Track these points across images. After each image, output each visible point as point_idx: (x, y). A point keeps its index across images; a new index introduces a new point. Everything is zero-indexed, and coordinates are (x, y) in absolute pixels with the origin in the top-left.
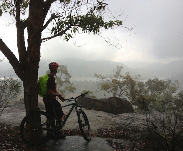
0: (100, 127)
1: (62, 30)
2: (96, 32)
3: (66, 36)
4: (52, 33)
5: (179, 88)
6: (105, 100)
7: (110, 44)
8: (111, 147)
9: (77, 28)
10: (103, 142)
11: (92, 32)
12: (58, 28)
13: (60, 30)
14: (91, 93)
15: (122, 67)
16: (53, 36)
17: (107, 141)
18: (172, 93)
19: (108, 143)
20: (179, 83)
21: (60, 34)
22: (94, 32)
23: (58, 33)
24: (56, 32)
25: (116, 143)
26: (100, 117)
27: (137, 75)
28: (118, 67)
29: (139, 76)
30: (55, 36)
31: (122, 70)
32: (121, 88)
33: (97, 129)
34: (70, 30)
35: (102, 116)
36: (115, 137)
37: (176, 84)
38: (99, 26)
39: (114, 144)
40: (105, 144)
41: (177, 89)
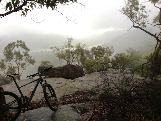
0: (63, 94)
1: (18, 6)
2: (53, 7)
3: (23, 12)
4: (6, 9)
5: (113, 52)
6: (61, 68)
7: (68, 20)
8: (76, 113)
9: (34, 3)
10: (68, 109)
11: (50, 7)
12: (13, 3)
13: (15, 5)
14: (49, 63)
15: (71, 39)
16: (8, 12)
17: (72, 107)
18: (109, 56)
19: (73, 109)
20: (113, 48)
21: (16, 10)
22: (52, 7)
23: (13, 9)
24: (11, 8)
25: (80, 107)
26: (60, 84)
27: (83, 45)
28: (69, 39)
29: (85, 45)
30: (11, 12)
31: (72, 41)
32: (73, 56)
33: (60, 97)
34: (27, 5)
35: (62, 83)
36: (77, 101)
37: (112, 49)
38: (56, 2)
39: (78, 109)
40: (70, 111)
41: (112, 53)
